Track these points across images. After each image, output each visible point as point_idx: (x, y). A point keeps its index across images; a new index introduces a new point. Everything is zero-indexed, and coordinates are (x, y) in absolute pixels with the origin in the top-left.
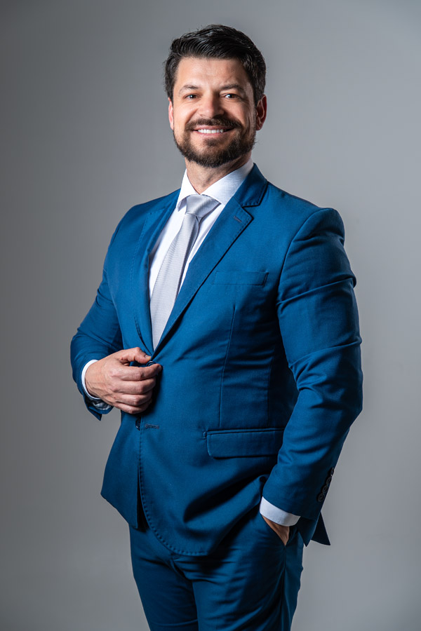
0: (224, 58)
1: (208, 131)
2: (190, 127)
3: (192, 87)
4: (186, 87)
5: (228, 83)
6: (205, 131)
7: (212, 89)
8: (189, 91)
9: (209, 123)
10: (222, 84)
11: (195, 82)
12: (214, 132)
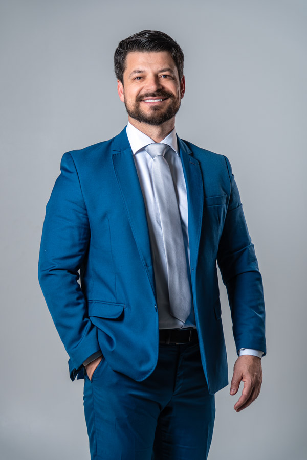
0: (159, 51)
1: (152, 101)
2: (140, 99)
3: (139, 72)
4: (135, 72)
5: (163, 68)
6: (150, 101)
7: (153, 72)
8: (137, 75)
9: (153, 95)
10: (160, 69)
11: (141, 68)
12: (156, 101)
